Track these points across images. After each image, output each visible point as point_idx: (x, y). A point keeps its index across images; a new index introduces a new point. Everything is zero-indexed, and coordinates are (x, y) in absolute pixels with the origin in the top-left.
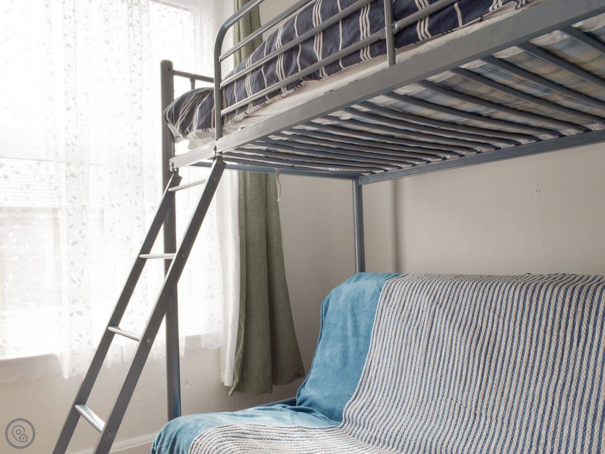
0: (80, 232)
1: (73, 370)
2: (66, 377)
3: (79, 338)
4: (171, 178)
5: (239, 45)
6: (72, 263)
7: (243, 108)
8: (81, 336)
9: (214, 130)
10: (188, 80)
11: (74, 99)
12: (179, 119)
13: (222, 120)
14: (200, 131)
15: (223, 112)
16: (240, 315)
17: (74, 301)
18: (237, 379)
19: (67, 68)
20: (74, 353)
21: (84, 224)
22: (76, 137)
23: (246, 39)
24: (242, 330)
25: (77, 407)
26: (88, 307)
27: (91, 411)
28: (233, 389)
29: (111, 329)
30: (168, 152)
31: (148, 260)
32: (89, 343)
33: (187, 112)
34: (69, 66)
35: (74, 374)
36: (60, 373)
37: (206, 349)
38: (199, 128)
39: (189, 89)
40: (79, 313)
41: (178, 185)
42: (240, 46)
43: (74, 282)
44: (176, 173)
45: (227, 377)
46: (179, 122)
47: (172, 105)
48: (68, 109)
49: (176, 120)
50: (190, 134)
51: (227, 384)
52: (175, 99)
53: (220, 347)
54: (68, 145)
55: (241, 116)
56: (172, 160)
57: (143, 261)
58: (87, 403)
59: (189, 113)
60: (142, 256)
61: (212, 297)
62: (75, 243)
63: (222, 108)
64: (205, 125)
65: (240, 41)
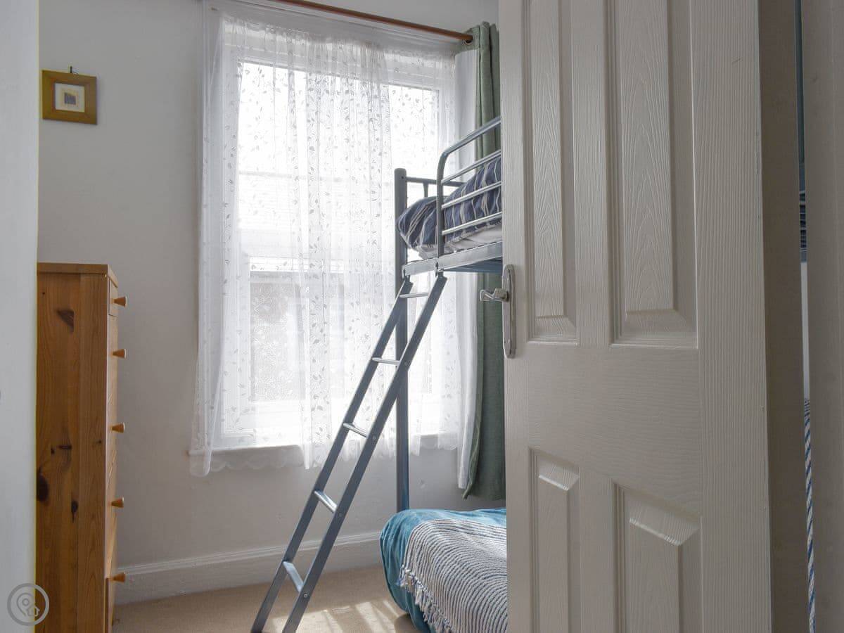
0: (322, 331)
1: (314, 462)
2: (307, 467)
3: (320, 432)
4: (403, 284)
5: (481, 130)
6: (314, 361)
7: (459, 232)
8: (321, 429)
9: (436, 246)
10: (421, 185)
11: (317, 201)
12: (410, 230)
13: (443, 239)
14: (426, 246)
15: (444, 232)
16: (476, 417)
17: (315, 397)
18: (471, 483)
19: (310, 171)
20: (314, 446)
21: (325, 323)
22: (318, 239)
23: (487, 124)
24: (477, 432)
25: (316, 492)
26: (328, 403)
27: (328, 498)
28: (466, 491)
29: (346, 425)
30: (401, 259)
31: (380, 364)
32: (329, 436)
33: (416, 223)
34: (312, 169)
35: (315, 466)
36: (302, 464)
37: (442, 449)
38: (424, 243)
39: (422, 197)
40: (320, 408)
41: (408, 293)
42: (481, 133)
43: (316, 378)
44: (407, 279)
45: (462, 480)
46: (409, 233)
47: (404, 214)
48: (312, 211)
49: (407, 231)
50: (417, 247)
51: (460, 486)
52: (408, 207)
53: (456, 449)
54: (311, 247)
55: (457, 239)
56: (404, 267)
57: (377, 363)
58: (325, 489)
59: (418, 225)
60: (375, 359)
61: (449, 396)
62: (317, 341)
63: (443, 228)
64: (430, 241)
65: (481, 125)
